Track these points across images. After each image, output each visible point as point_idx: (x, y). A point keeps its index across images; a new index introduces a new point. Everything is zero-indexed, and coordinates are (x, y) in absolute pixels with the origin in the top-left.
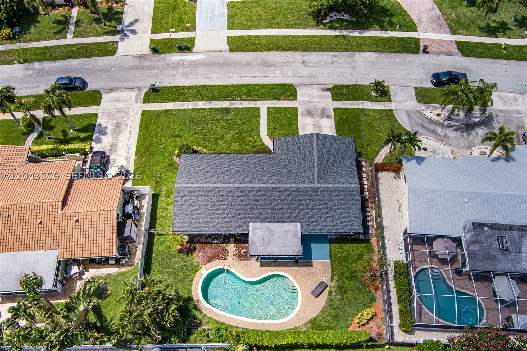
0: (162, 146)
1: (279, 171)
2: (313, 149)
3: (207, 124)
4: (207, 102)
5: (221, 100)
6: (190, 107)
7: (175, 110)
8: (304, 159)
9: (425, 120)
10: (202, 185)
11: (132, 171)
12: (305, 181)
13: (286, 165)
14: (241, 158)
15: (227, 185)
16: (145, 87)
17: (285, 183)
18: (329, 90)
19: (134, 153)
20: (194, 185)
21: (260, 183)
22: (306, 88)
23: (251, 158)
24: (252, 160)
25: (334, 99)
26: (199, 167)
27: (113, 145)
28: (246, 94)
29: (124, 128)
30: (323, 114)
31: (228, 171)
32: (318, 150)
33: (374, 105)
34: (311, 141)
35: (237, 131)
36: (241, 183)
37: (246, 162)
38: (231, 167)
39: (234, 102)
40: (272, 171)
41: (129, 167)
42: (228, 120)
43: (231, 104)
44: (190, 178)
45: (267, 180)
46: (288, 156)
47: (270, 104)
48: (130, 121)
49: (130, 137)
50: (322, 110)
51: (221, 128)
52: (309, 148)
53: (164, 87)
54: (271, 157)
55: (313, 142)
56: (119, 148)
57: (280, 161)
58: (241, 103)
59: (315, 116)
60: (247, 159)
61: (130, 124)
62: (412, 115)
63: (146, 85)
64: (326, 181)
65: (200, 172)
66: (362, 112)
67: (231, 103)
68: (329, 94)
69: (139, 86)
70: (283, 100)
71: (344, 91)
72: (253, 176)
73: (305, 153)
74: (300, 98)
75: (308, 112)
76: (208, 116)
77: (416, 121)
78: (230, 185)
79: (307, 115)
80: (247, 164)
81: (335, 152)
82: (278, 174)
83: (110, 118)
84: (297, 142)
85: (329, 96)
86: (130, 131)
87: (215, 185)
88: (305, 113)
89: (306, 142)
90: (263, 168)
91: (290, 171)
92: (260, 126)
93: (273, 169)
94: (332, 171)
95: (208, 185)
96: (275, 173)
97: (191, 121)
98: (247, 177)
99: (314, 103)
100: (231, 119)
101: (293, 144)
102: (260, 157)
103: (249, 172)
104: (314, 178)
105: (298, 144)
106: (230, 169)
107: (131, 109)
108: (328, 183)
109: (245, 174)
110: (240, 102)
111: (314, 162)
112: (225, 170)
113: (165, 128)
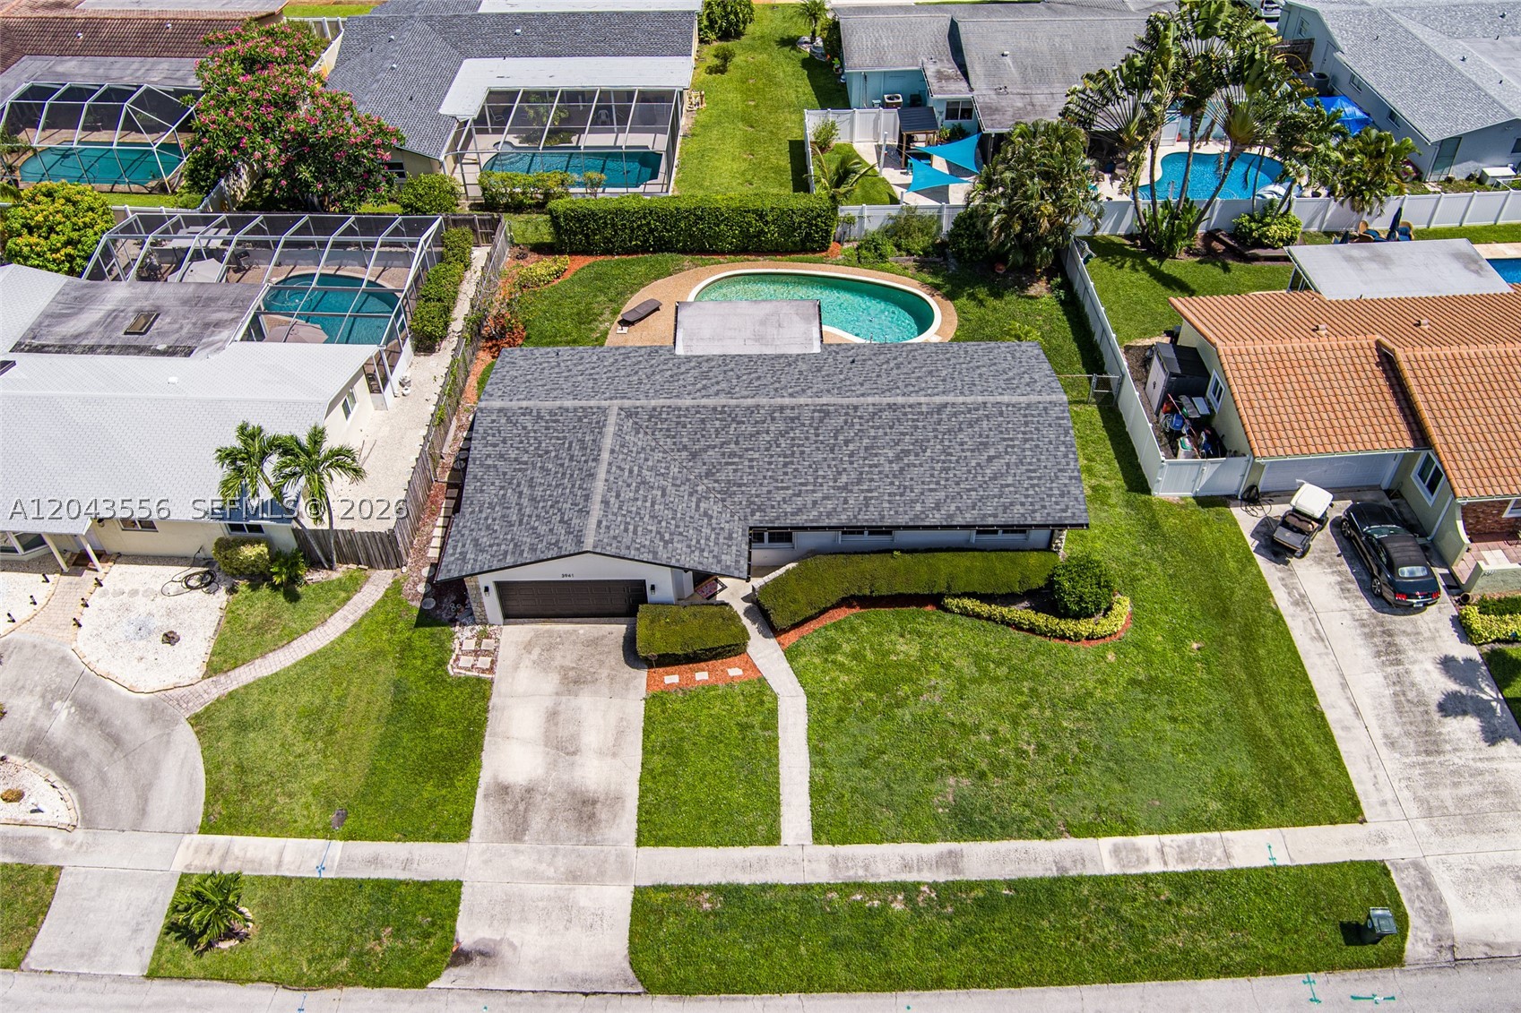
0: (1195, 646)
1: (732, 454)
2: (606, 503)
3: (1041, 749)
4: (1073, 873)
5: (1010, 884)
6: (1147, 843)
7: (1211, 825)
8: (644, 483)
9: (88, 775)
10: (980, 399)
11: (1259, 559)
12: (649, 420)
13: (707, 476)
14: (867, 506)
15: (900, 400)
16: (1429, 966)
17: (715, 409)
18: (462, 957)
19: (1288, 620)
20: (1006, 399)
21: (793, 408)
22: (580, 967)
23: (830, 505)
24: (826, 498)
25: (447, 894)
26: (1008, 465)
27: (1389, 652)
28: (889, 925)
29: (1396, 731)
30: (521, 807)
31: (907, 452)
32: (587, 498)
33: (274, 859)
34: (608, 528)
35: (905, 714)
36: (856, 408)
37: (845, 488)
38: (896, 467)
39: (942, 877)
40: (756, 455)
41: (1280, 575)
42: (955, 771)
43: (953, 860)
44: (1026, 424)
45: (773, 419)
46: (698, 506)
47: (764, 864)
48: (1388, 764)
49: (1345, 685)
50: (525, 830)
51: (976, 729)
52: (620, 508)
53: (1332, 968)
54: (760, 509)
55: (600, 522)
56: (1360, 641)
57: (727, 493)
58: (906, 867)
59: (562, 795)
60: (846, 502)
61: (1384, 752)
62: (125, 801)
63: (1433, 977)
64: (580, 420)
65: (1001, 449)
66: (343, 817)
67: (956, 868)
68: (468, 932)
69: (1467, 974)
70: (698, 889)
71: (387, 943)
72: (817, 435)
73: (637, 499)
74: (616, 901)
75: (592, 816)
76: (1050, 791)
77: (128, 768)
78: (891, 400)
79: (594, 802)
80: (844, 479)
81: (528, 511)
82: (737, 443)
83: (1488, 777)
84: (662, 539)
85: (471, 912)
86: (1358, 713)
87: (938, 400)
88: (602, 813)
89: (626, 530)
90: (785, 465)
91: (694, 456)
92: (809, 739)
93: (751, 460)
94: (553, 454)
95: (961, 399)
96: (747, 445)
97: (1117, 757)
98: (837, 432)
99: (551, 872)
100: (938, 771)
101: (676, 538)
102: (799, 511)
103: (832, 451)
104: (617, 424)
105: (658, 532)
106: (898, 458)
107: (1422, 826)
108: (575, 410)
109: (847, 442)
110: (910, 877)
111: (610, 464)
112: (917, 455)
113: (1217, 722)
